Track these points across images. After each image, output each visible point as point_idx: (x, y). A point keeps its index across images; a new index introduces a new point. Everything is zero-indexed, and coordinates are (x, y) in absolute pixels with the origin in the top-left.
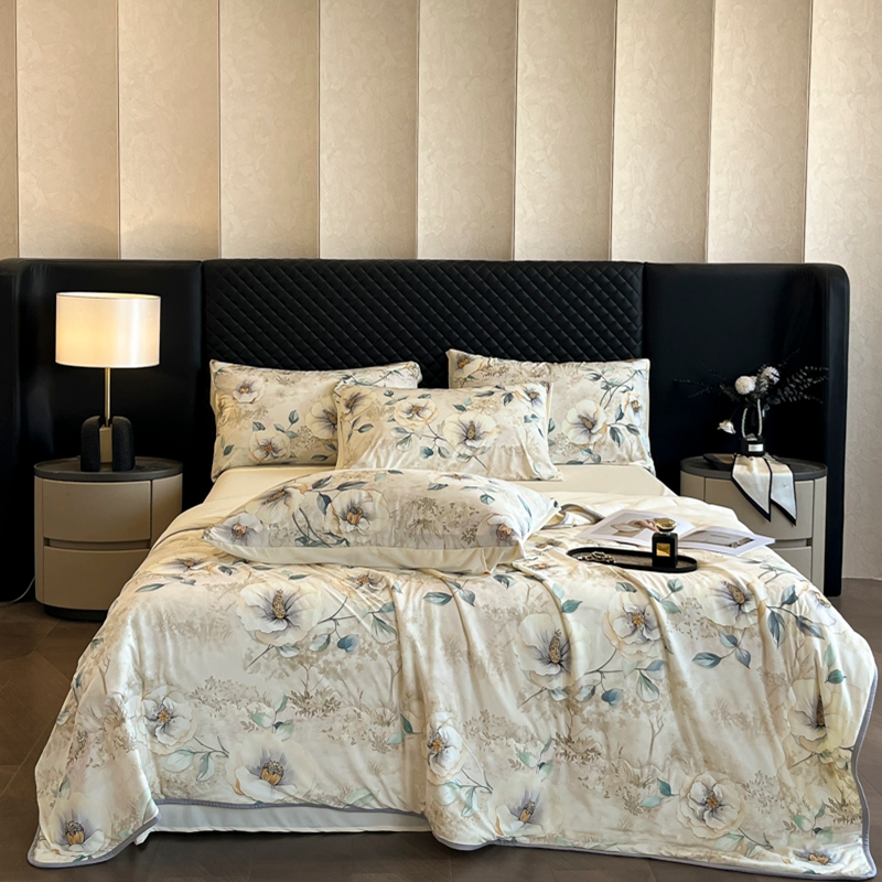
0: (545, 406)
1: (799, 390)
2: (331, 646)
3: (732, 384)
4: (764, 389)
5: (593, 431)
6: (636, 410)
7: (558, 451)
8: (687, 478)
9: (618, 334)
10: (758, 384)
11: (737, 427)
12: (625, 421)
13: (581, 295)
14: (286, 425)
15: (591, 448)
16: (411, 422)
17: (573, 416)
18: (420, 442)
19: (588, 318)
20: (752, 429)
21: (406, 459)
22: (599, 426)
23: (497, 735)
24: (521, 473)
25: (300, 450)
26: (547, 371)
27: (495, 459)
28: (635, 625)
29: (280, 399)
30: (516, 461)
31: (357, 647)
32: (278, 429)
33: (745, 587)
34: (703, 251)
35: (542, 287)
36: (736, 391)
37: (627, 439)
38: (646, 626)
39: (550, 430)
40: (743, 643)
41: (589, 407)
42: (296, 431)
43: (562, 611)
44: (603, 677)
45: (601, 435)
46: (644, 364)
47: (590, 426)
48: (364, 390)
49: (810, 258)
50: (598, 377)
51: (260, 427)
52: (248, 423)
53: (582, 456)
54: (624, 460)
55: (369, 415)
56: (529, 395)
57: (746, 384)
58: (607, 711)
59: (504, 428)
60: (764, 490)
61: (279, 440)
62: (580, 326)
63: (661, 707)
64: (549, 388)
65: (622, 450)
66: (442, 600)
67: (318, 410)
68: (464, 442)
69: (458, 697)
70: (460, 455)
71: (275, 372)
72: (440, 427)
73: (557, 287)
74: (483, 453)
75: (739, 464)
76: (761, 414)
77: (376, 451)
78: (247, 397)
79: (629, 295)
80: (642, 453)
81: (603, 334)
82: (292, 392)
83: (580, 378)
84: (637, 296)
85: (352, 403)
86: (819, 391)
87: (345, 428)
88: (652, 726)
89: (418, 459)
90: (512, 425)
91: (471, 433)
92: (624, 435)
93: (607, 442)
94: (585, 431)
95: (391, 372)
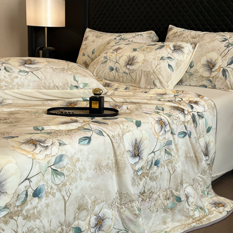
5: (213, 70)
7: (194, 79)
14: (91, 54)
15: (211, 79)
17: (204, 61)
18: (109, 63)
22: (216, 68)
32: (88, 56)
39: (191, 68)
41: (213, 56)
42: (93, 57)
45: (217, 73)
47: (211, 67)
50: (225, 40)
51: (84, 55)
52: (82, 53)
53: (206, 83)
54: (229, 88)
56: (174, 47)
59: (147, 61)
61: (88, 61)
65: (227, 82)
67: (102, 49)
68: (126, 66)
70: (124, 72)
72: (120, 58)
74: (133, 72)
82: (97, 41)
89: (108, 72)
90: (151, 60)
91: (131, 62)
92: (230, 73)
93: (219, 77)
94: (209, 69)
95: (139, 35)
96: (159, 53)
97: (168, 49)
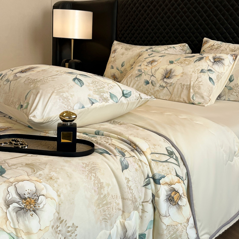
14: (120, 67)
16: (146, 67)
18: (145, 77)
21: (138, 85)
24: (186, 99)
27: (175, 90)
29: (121, 56)
30: (185, 92)
32: (117, 69)
42: (122, 70)
51: (113, 68)
52: (110, 65)
56: (215, 59)
59: (186, 74)
61: (117, 74)
64: (236, 58)
67: (132, 62)
68: (163, 79)
70: (160, 86)
72: (156, 71)
74: (171, 86)
78: (113, 55)
89: (142, 85)
90: (191, 73)
91: (168, 75)
95: (171, 47)
96: (199, 66)
97: (208, 61)
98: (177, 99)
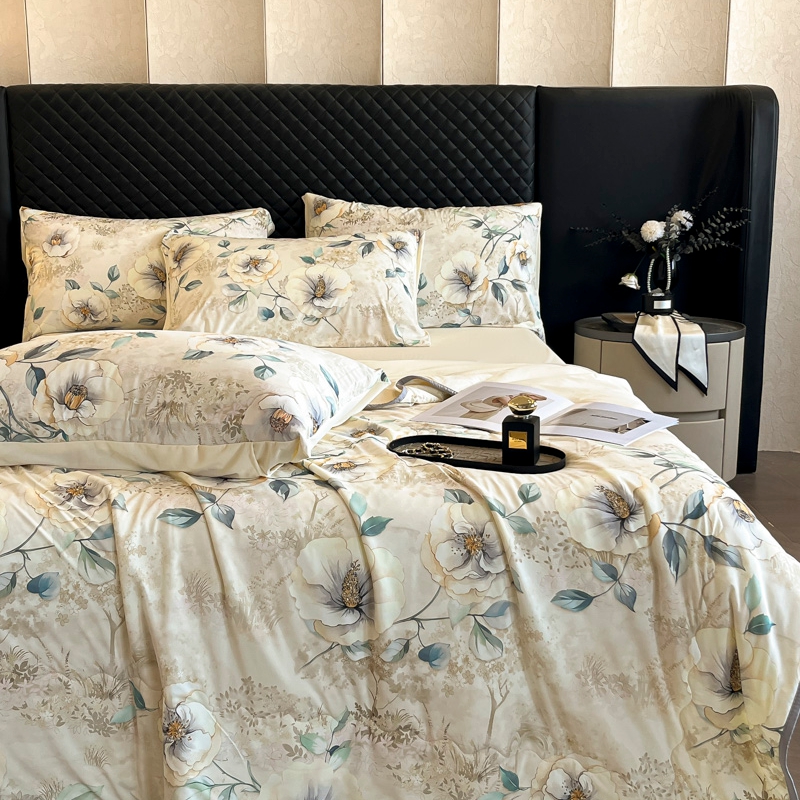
0: (414, 259)
1: (715, 236)
2: (17, 589)
3: (636, 230)
4: (674, 236)
5: (472, 288)
6: (524, 263)
7: (430, 312)
8: (583, 343)
9: (506, 174)
10: (667, 229)
11: (642, 281)
12: (510, 276)
13: (463, 127)
14: (105, 282)
15: (470, 307)
16: (246, 277)
17: (448, 270)
18: (257, 301)
19: (470, 155)
20: (659, 283)
21: (241, 323)
22: (479, 282)
23: (266, 711)
24: (380, 337)
25: (123, 314)
26: (419, 217)
27: (349, 322)
28: (469, 552)
29: (98, 252)
30: (374, 324)
31: (57, 591)
32: (95, 288)
33: (630, 493)
34: (608, 74)
35: (416, 118)
36: (642, 239)
37: (512, 297)
38: (485, 554)
39: (421, 288)
40: (625, 575)
41: (467, 259)
42: (116, 291)
43: (362, 533)
44: (420, 627)
45: (481, 292)
46: (536, 209)
47: (468, 282)
48: (195, 240)
49: (732, 80)
50: (479, 224)
51: (74, 286)
52: (60, 281)
53: (459, 318)
54: (509, 321)
55: (198, 269)
56: (393, 244)
57: (654, 230)
58: (426, 675)
59: (361, 284)
60: (670, 354)
61: (97, 300)
62: (461, 165)
63: (506, 667)
64: (420, 236)
65: (506, 310)
66: (185, 520)
67: (143, 265)
68: (310, 301)
69: (207, 659)
70: (307, 317)
71: (94, 220)
72: (283, 283)
73: (434, 118)
74: (334, 314)
75: (643, 323)
76: (671, 266)
77: (204, 312)
78: (59, 250)
79: (518, 127)
80: (529, 313)
81: (487, 174)
82: (112, 244)
83: (458, 225)
84: (529, 128)
85: (180, 256)
86: (738, 236)
87: (172, 284)
88: (492, 694)
89: (255, 322)
90: (370, 280)
91: (320, 290)
92: (509, 292)
93: (488, 301)
94: (463, 288)
95: (234, 220)
96: (375, 262)
97: (386, 251)
98: (358, 342)
